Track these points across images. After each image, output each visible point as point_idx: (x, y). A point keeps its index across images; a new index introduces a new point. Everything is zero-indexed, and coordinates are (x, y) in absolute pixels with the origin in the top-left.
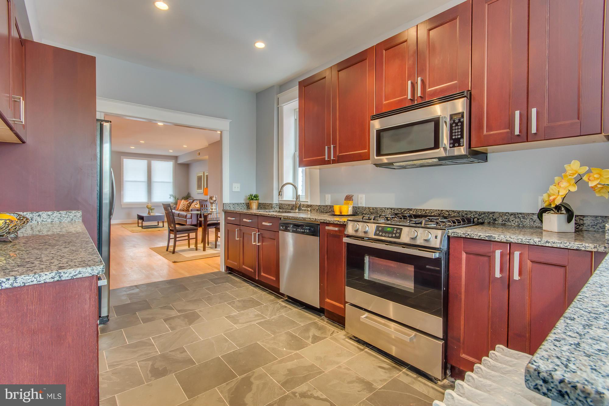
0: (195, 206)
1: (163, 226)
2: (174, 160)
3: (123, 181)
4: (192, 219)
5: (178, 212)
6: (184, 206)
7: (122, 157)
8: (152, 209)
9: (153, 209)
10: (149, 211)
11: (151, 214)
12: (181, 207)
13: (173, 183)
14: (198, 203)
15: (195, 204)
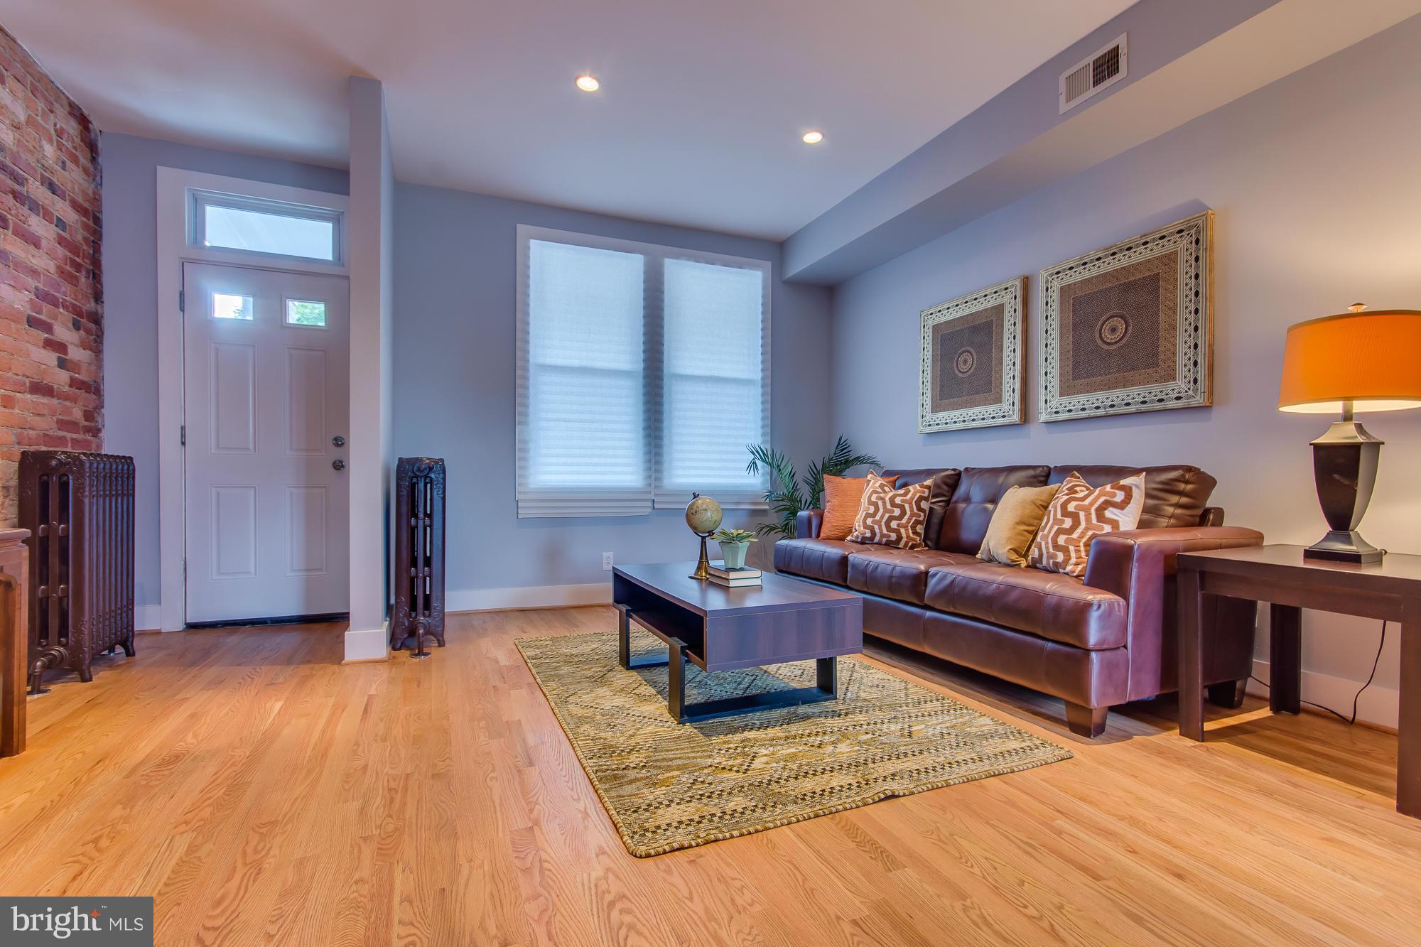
0: (1109, 513)
2: (769, 264)
3: (526, 369)
6: (896, 512)
7: (521, 228)
8: (731, 542)
10: (701, 557)
11: (732, 584)
12: (879, 523)
13: (763, 386)
14: (1135, 492)
15: (1108, 504)
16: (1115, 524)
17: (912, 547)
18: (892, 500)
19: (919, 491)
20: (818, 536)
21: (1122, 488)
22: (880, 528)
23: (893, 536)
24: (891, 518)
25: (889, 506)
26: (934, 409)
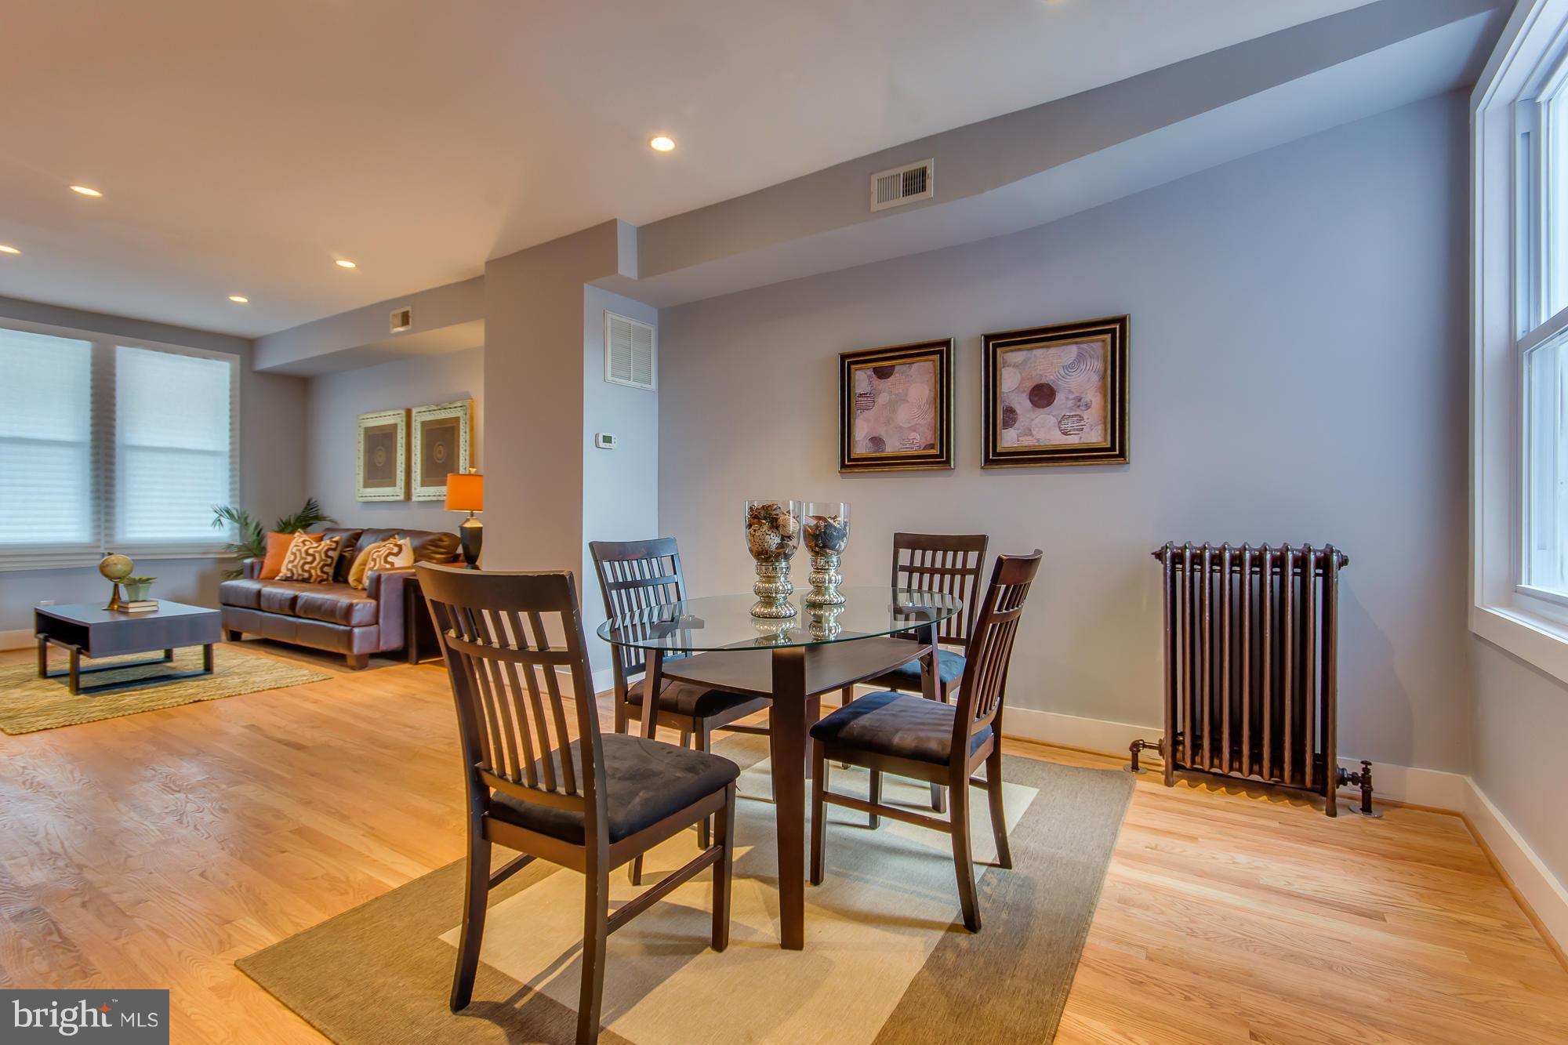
0: (391, 559)
1: (208, 668)
2: (237, 356)
4: (377, 623)
5: (287, 592)
6: (310, 559)
8: (133, 584)
9: (141, 581)
10: (114, 594)
11: (131, 610)
12: (296, 566)
13: (231, 457)
14: (404, 548)
15: (390, 554)
16: (392, 564)
17: (320, 582)
18: (307, 551)
19: (328, 545)
20: (259, 576)
21: (396, 545)
22: (297, 571)
23: (306, 575)
24: (305, 563)
25: (304, 555)
26: (365, 486)
